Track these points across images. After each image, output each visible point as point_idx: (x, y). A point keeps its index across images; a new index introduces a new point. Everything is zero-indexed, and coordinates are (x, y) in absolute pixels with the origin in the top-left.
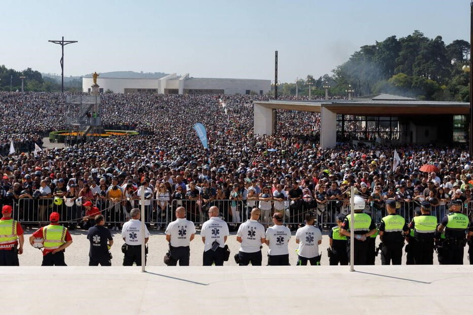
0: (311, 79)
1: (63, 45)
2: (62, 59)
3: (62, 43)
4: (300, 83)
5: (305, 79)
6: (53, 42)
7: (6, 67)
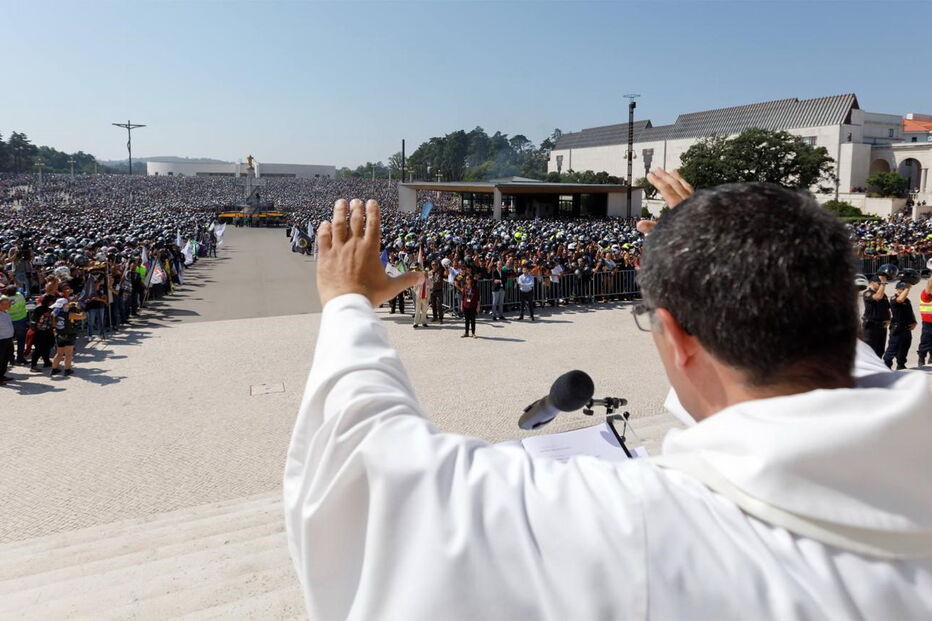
0: (369, 165)
1: (129, 129)
2: (129, 142)
3: (128, 127)
4: (361, 169)
5: (365, 165)
6: (118, 125)
7: (56, 149)
